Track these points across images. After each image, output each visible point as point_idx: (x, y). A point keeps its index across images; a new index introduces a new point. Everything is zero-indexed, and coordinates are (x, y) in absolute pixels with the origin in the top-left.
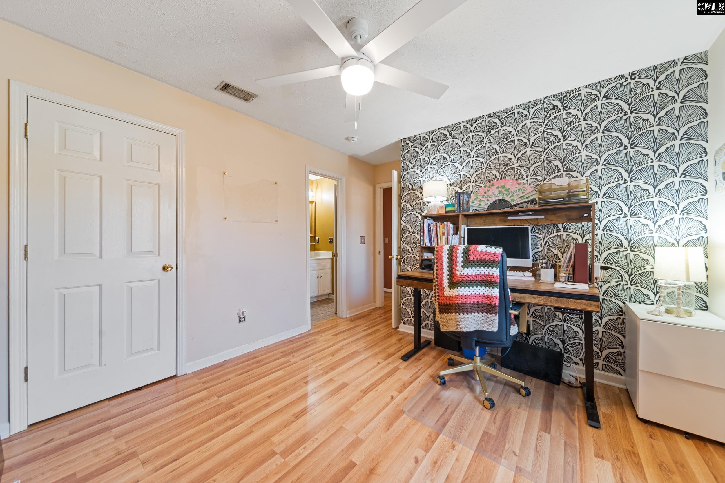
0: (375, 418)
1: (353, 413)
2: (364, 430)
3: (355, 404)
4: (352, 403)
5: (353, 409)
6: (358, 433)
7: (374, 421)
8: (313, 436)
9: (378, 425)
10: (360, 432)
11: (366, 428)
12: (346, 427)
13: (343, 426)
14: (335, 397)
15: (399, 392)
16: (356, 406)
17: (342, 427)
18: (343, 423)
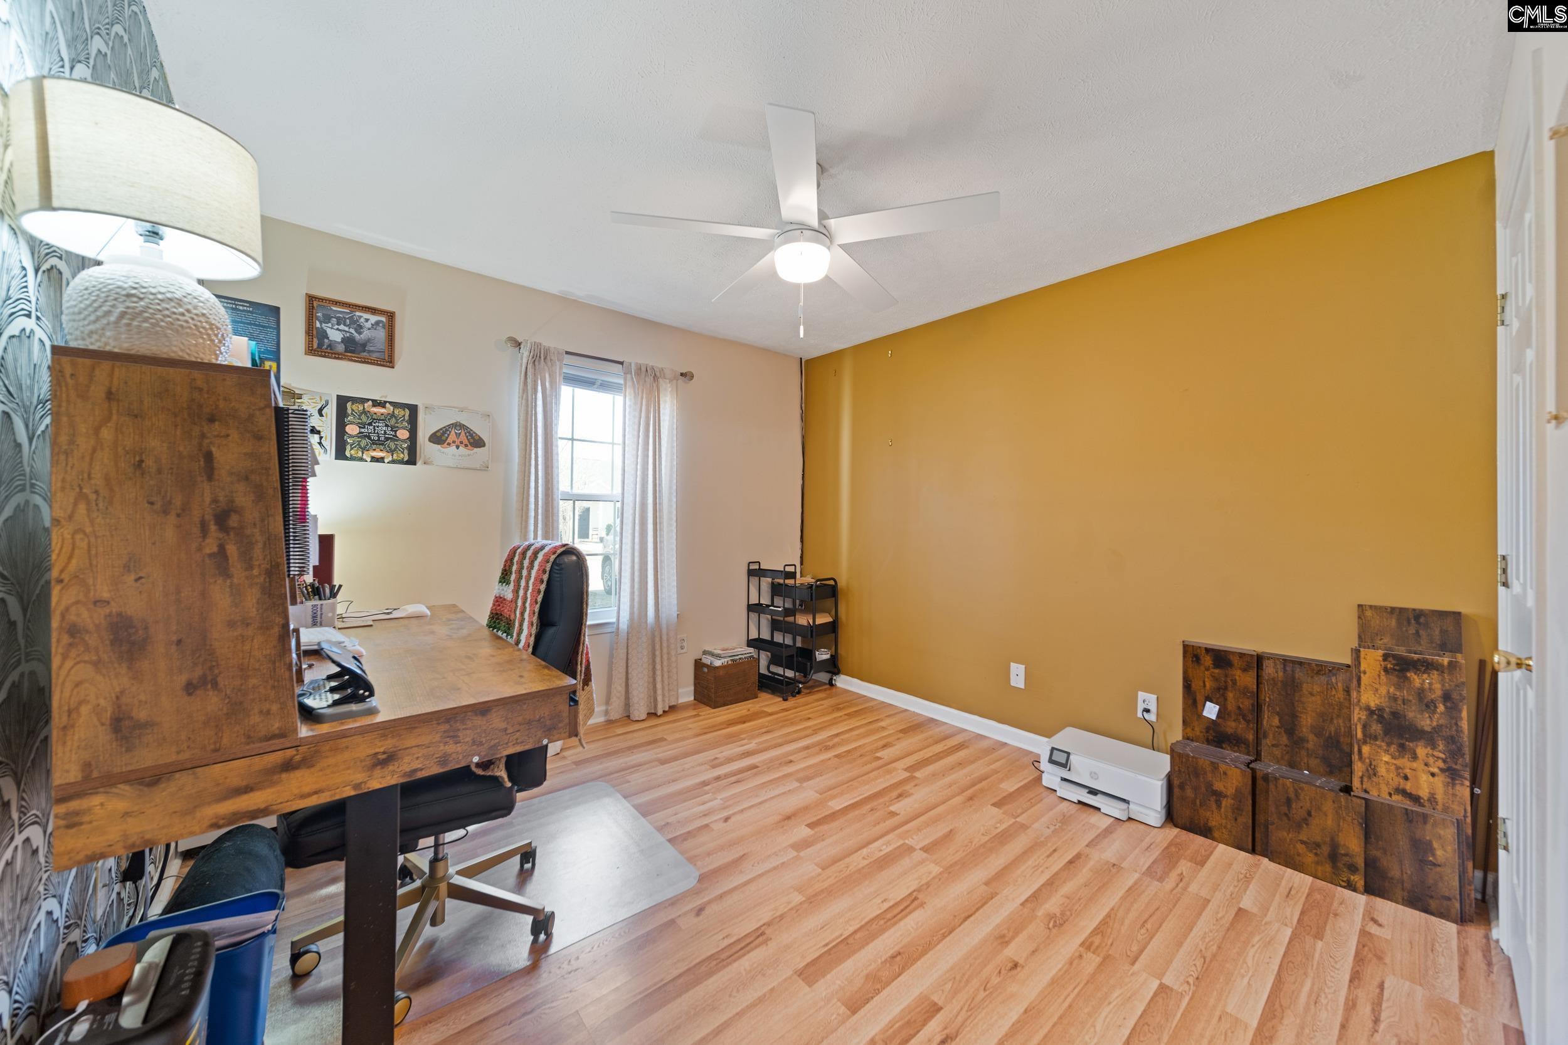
0: (759, 875)
1: (799, 889)
2: (785, 860)
3: (791, 909)
4: (799, 912)
5: (797, 898)
6: (796, 857)
7: (763, 871)
8: (870, 863)
9: (758, 863)
10: (792, 858)
11: (781, 861)
12: (816, 867)
13: (820, 870)
14: (837, 934)
15: (675, 922)
16: (789, 903)
17: (823, 869)
18: (819, 875)
